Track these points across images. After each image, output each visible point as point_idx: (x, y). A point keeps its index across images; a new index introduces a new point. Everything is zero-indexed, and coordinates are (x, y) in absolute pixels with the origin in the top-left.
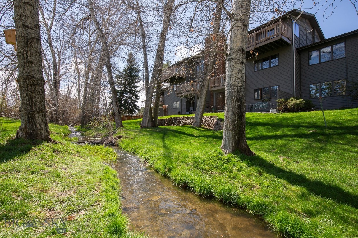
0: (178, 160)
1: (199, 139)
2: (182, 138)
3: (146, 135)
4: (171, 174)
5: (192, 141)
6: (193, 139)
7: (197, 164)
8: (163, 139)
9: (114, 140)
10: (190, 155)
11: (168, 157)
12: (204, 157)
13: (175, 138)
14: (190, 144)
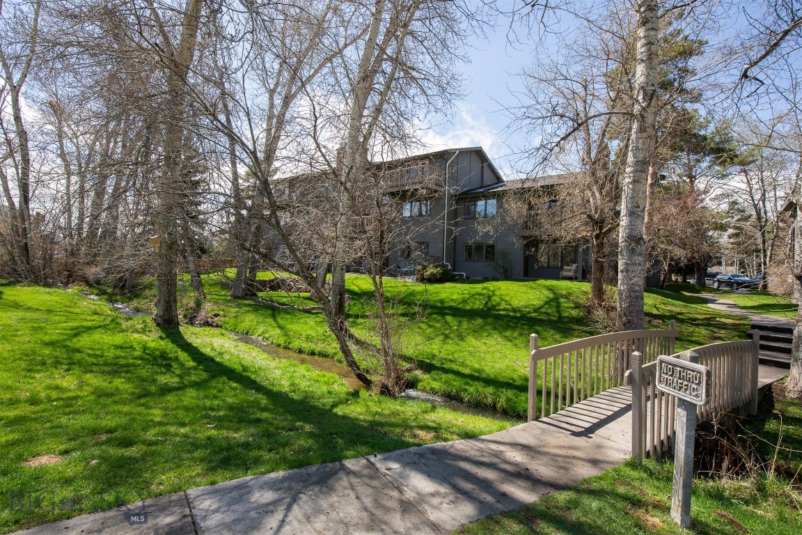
0: (294, 337)
1: (317, 317)
2: (295, 316)
3: (249, 311)
4: (291, 346)
5: (308, 320)
6: (309, 317)
7: (308, 338)
8: (274, 316)
9: (209, 320)
10: (304, 333)
11: (286, 335)
12: (314, 335)
13: (288, 316)
14: (306, 323)
